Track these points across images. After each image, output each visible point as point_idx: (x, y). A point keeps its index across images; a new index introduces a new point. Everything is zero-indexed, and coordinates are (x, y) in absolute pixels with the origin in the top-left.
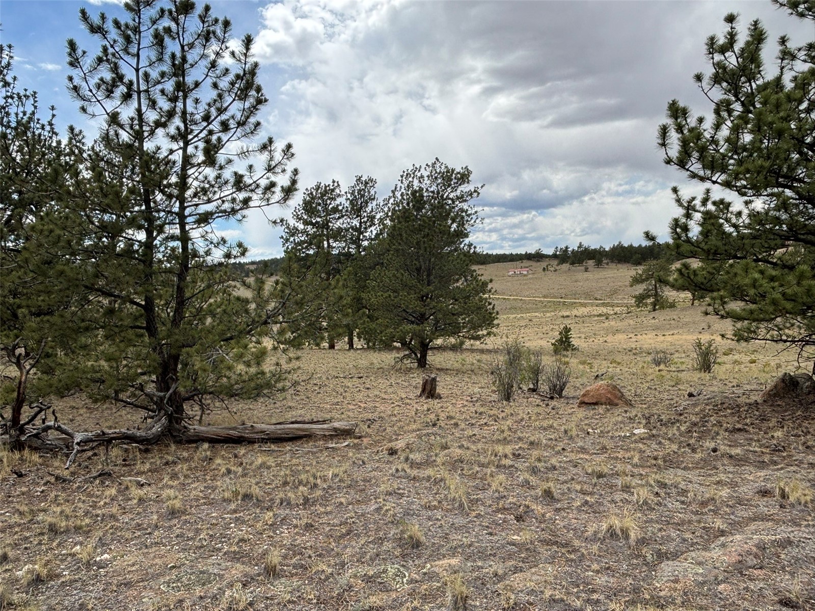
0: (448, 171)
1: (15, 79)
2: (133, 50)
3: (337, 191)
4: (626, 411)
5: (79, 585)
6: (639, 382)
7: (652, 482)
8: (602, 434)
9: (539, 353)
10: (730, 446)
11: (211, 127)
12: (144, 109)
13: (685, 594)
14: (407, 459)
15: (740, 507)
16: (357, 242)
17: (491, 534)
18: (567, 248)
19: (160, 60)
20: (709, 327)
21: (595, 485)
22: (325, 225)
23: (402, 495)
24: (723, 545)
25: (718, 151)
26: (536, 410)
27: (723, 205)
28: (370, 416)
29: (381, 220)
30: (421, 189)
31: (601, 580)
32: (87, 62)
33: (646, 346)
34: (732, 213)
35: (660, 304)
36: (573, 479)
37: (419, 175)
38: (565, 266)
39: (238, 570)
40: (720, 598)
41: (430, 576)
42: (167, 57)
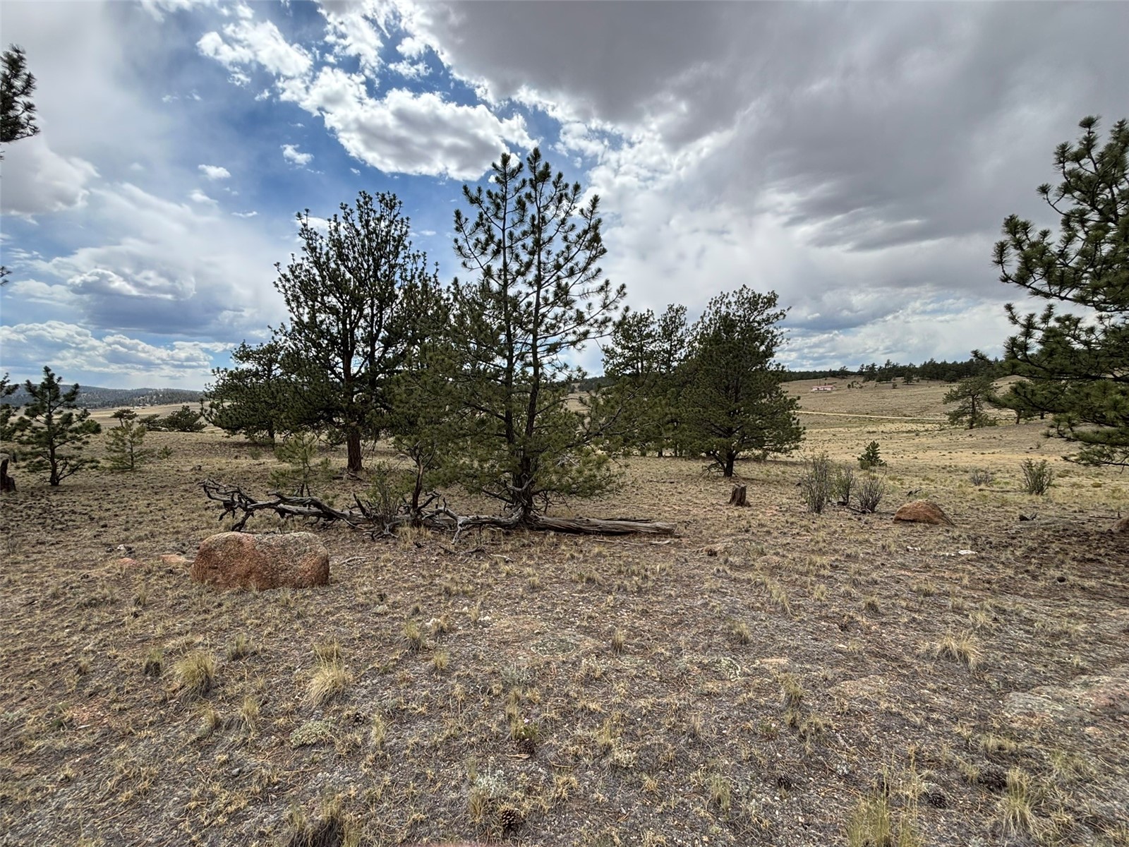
0: (755, 297)
1: (410, 243)
2: (501, 215)
3: (651, 319)
4: (948, 531)
5: (470, 639)
6: (958, 500)
7: (988, 607)
8: (923, 553)
9: (848, 468)
10: (1080, 576)
11: (559, 273)
12: (508, 261)
13: (1043, 729)
14: (726, 561)
15: (1102, 645)
16: (667, 363)
17: (816, 640)
18: (873, 365)
19: (521, 221)
20: (1039, 446)
21: (922, 603)
22: (640, 349)
23: (725, 594)
24: (1086, 685)
25: (1066, 265)
26: (850, 524)
27: (1070, 322)
28: (686, 519)
29: (690, 343)
30: (728, 314)
31: (940, 700)
32: (469, 227)
33: (961, 464)
34: (1081, 329)
35: (977, 421)
36: (896, 595)
37: (727, 301)
38: (872, 383)
39: (589, 643)
40: (1089, 742)
41: (761, 672)
42: (528, 219)
